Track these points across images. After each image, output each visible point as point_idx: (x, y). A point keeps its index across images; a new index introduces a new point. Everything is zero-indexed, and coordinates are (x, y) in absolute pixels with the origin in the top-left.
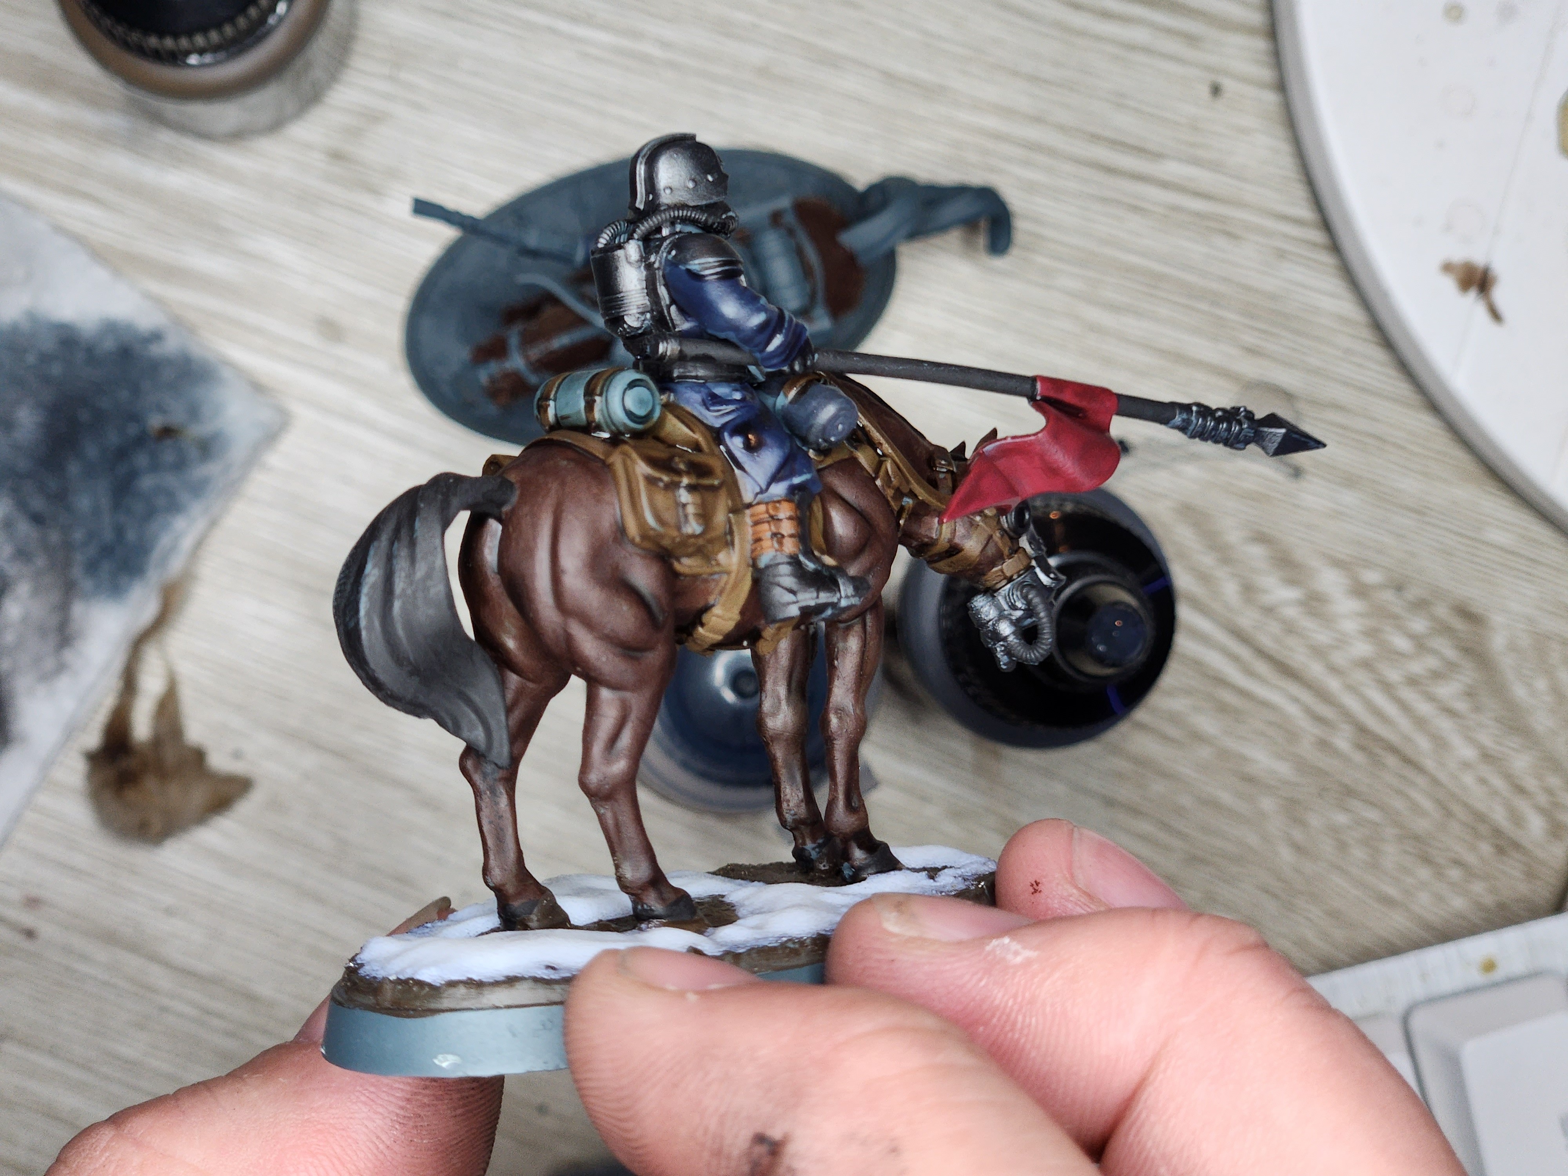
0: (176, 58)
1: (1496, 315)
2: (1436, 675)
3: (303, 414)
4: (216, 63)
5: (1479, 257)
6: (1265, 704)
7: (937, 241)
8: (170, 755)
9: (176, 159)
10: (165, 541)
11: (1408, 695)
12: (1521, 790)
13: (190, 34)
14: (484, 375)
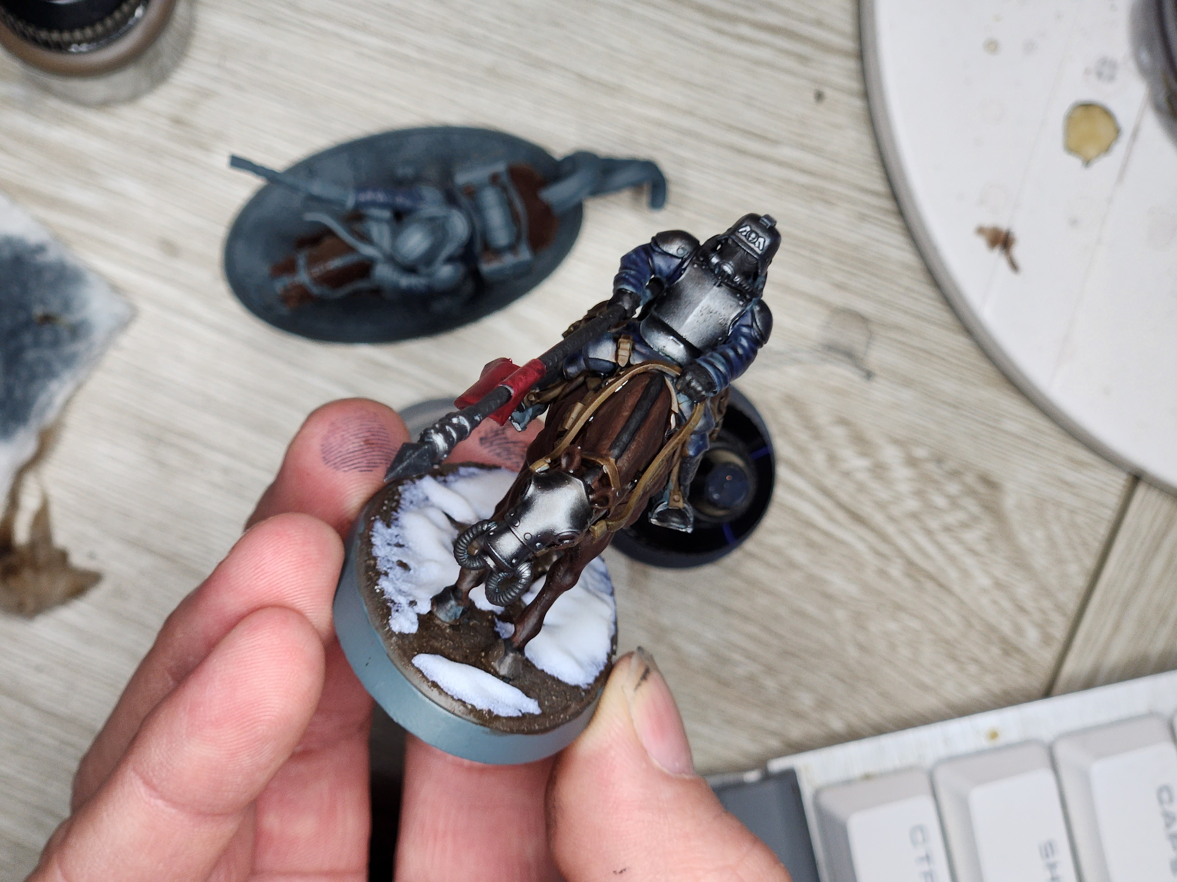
0: (61, 47)
1: (1014, 266)
2: (964, 525)
3: (147, 308)
4: (90, 52)
5: (1003, 223)
6: (841, 542)
7: (613, 198)
8: (42, 555)
9: (61, 119)
10: (42, 398)
11: (944, 539)
12: (1022, 609)
13: (71, 29)
14: (280, 285)
